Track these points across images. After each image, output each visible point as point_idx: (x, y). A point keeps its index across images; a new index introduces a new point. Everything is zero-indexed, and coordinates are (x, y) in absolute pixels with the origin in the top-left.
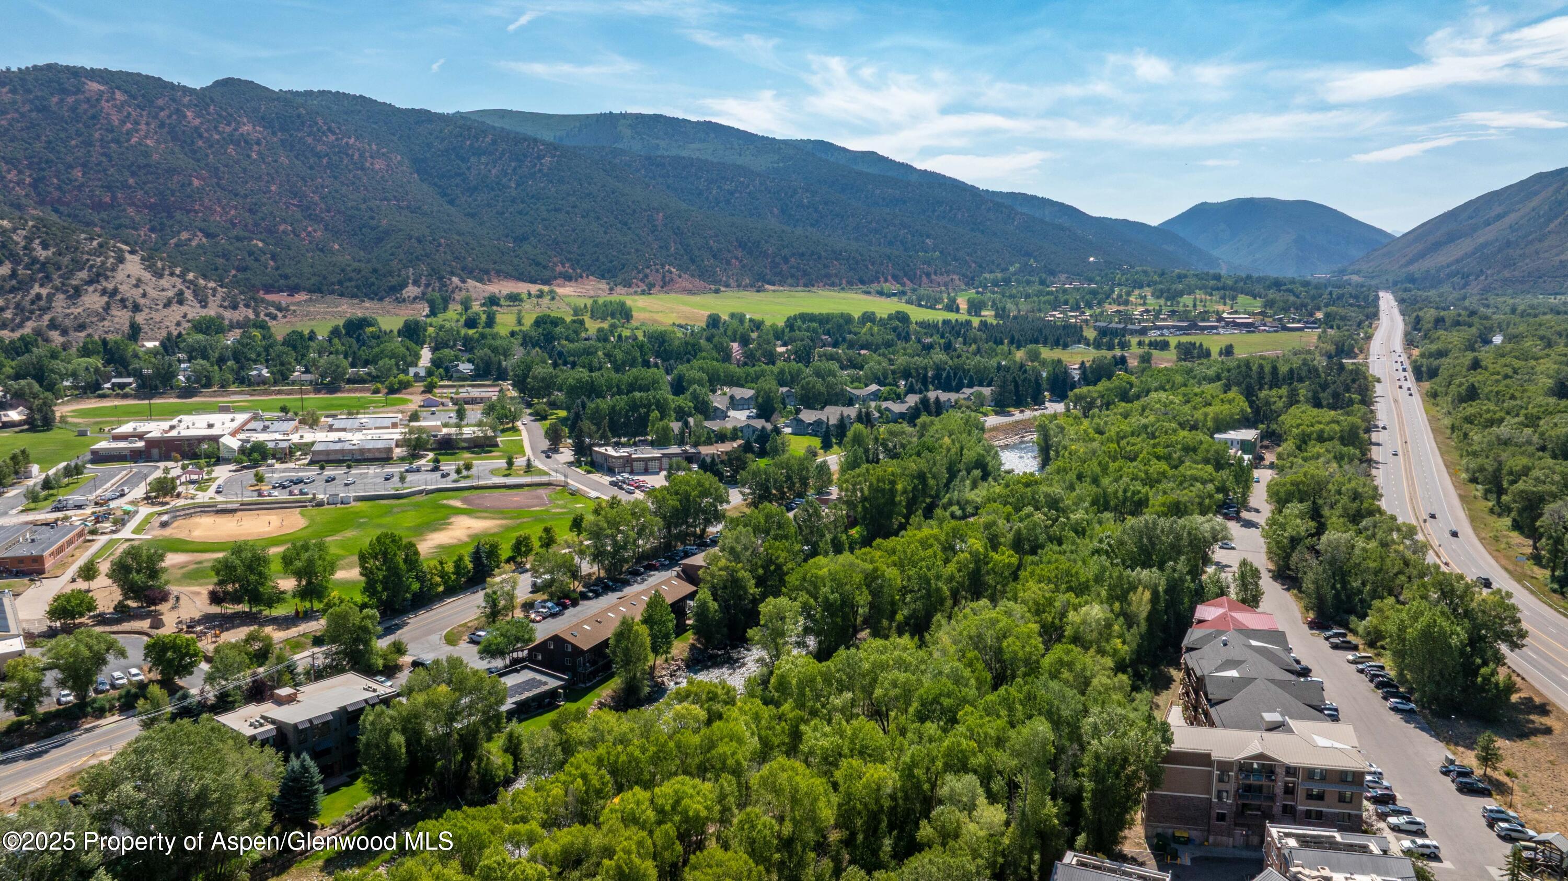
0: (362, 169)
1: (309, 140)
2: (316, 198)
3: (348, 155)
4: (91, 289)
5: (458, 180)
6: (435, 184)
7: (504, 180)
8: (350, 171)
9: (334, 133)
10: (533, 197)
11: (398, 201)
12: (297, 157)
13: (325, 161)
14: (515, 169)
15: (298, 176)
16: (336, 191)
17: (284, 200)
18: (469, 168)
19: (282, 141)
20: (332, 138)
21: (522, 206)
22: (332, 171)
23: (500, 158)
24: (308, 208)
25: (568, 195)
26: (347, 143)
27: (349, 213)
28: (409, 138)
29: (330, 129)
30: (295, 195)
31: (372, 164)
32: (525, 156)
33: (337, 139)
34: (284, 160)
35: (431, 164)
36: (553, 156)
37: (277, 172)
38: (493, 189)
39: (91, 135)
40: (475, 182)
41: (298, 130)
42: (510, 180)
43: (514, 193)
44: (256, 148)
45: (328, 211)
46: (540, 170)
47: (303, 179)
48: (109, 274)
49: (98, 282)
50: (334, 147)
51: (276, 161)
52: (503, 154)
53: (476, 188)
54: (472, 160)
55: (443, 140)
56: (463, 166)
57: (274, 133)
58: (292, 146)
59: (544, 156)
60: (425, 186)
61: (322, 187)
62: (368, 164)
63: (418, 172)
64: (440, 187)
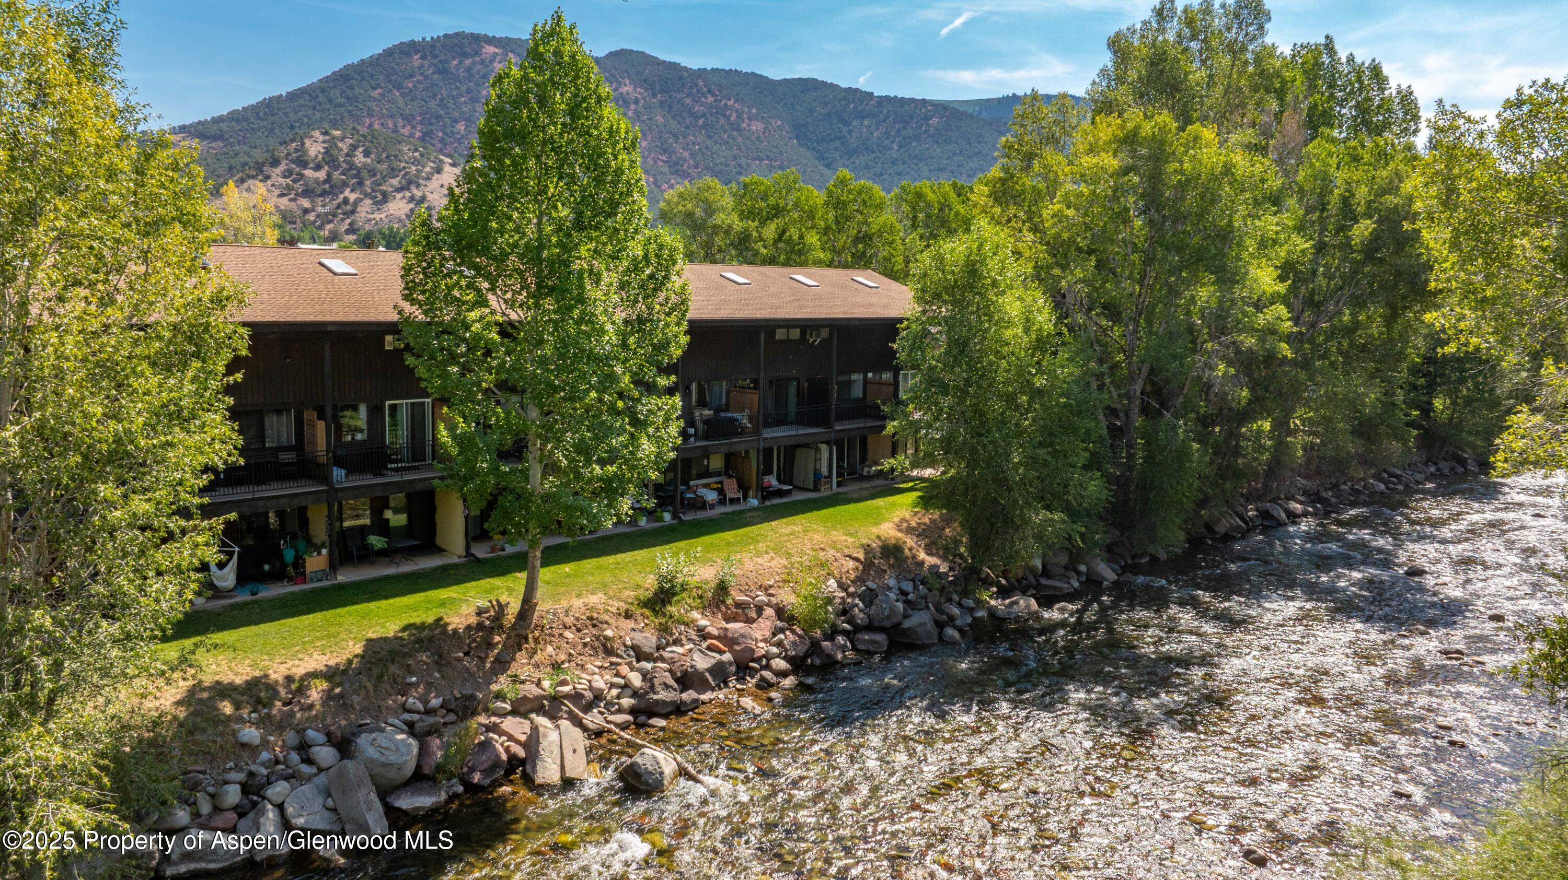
0: (738, 130)
1: (688, 101)
2: (686, 154)
3: (724, 116)
4: (399, 196)
5: (838, 144)
6: (814, 149)
7: (886, 142)
8: (725, 131)
9: (713, 95)
10: (915, 157)
11: (771, 160)
12: (673, 118)
13: (701, 122)
14: (899, 131)
15: (670, 132)
16: (707, 148)
17: (653, 155)
18: (850, 132)
19: (661, 103)
20: (711, 99)
21: (901, 167)
22: (707, 131)
23: (884, 121)
24: (676, 164)
25: (954, 154)
26: (725, 105)
27: (718, 168)
28: (793, 105)
29: (709, 91)
30: (665, 151)
31: (749, 125)
32: (911, 117)
33: (716, 101)
34: (660, 119)
35: (812, 129)
36: (942, 117)
37: (650, 129)
38: (873, 152)
39: (479, 92)
40: (854, 145)
41: (679, 91)
42: (893, 142)
43: (895, 155)
44: (633, 106)
45: (696, 167)
46: (926, 131)
47: (675, 136)
48: (421, 182)
49: (408, 189)
50: (711, 107)
51: (651, 119)
52: (887, 116)
53: (855, 151)
54: (854, 123)
55: (826, 104)
56: (845, 130)
57: (654, 95)
58: (670, 107)
59: (932, 117)
60: (802, 151)
61: (693, 144)
62: (744, 125)
63: (798, 137)
64: (817, 151)
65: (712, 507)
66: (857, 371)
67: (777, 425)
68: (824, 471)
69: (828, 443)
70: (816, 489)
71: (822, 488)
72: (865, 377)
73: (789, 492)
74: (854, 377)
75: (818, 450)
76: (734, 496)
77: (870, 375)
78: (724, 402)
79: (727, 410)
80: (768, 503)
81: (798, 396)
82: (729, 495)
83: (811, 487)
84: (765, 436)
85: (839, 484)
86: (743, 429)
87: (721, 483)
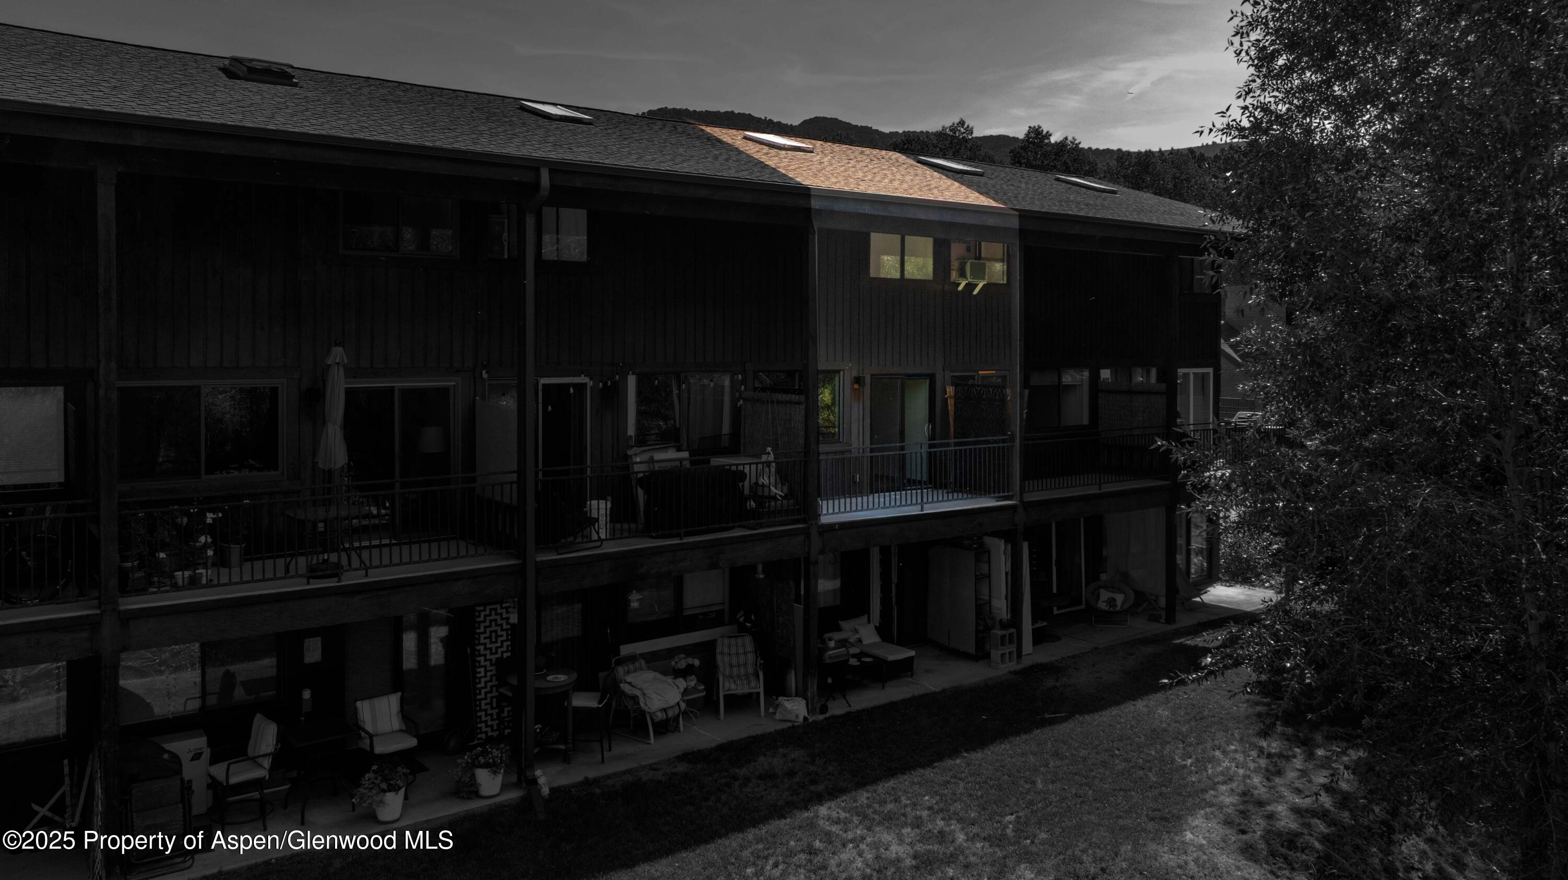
65: (666, 727)
66: (1077, 365)
67: (873, 490)
68: (1001, 606)
69: (1009, 536)
70: (981, 655)
71: (995, 654)
72: (1095, 378)
73: (904, 669)
74: (1068, 378)
75: (982, 554)
76: (740, 689)
77: (1105, 374)
78: (726, 429)
79: (734, 449)
80: (837, 708)
81: (931, 419)
82: (727, 687)
83: (972, 650)
84: (827, 518)
85: (1040, 637)
86: (762, 498)
87: (707, 650)
